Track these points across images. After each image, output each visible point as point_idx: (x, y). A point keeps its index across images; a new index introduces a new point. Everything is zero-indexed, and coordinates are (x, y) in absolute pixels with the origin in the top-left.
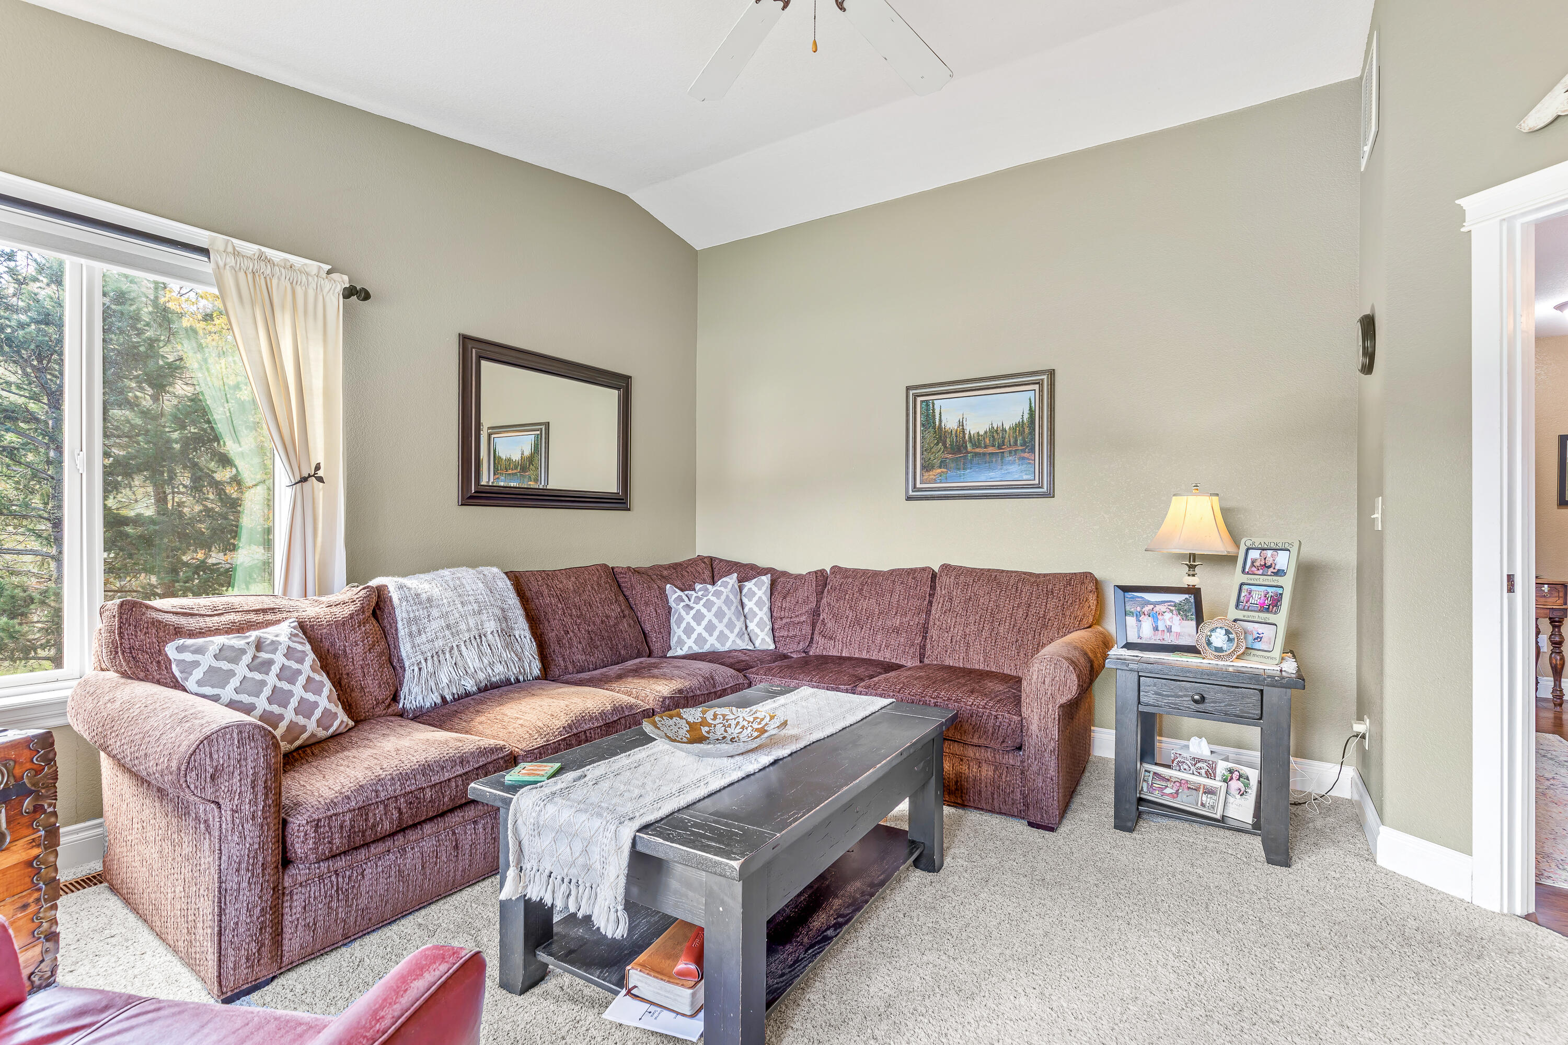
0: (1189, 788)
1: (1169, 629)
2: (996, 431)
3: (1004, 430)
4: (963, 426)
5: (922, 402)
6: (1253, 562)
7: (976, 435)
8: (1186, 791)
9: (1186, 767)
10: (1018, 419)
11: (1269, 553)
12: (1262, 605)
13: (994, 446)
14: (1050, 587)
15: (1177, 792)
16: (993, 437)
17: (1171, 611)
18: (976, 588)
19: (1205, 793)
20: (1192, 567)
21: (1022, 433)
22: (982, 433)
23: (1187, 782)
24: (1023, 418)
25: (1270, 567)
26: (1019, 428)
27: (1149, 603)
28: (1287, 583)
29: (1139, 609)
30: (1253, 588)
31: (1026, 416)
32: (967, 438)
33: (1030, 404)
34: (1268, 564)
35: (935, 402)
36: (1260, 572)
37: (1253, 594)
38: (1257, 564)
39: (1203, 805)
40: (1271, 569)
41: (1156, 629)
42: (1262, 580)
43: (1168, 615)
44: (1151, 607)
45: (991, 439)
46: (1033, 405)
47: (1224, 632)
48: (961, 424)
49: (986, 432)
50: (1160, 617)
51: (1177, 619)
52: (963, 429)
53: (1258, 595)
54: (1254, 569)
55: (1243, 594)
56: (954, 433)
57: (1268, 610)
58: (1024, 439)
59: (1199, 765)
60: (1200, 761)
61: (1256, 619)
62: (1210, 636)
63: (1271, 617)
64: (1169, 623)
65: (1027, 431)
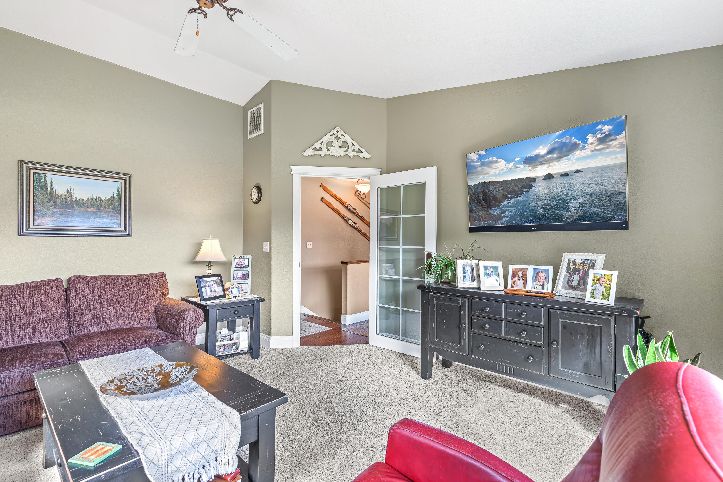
0: (228, 346)
1: (215, 290)
2: (96, 200)
3: (101, 200)
4: (71, 193)
5: (34, 173)
6: (237, 263)
7: (81, 200)
8: (227, 348)
9: (223, 340)
10: (110, 195)
11: (242, 260)
12: (242, 278)
13: (94, 207)
14: (147, 281)
15: (224, 349)
16: (94, 203)
17: (214, 284)
18: (104, 287)
19: (233, 346)
20: (210, 266)
21: (113, 203)
22: (85, 199)
23: (227, 344)
24: (113, 195)
25: (243, 264)
26: (112, 200)
27: (207, 282)
28: (249, 269)
29: (205, 285)
30: (238, 272)
31: (115, 195)
32: (74, 200)
33: (118, 189)
34: (242, 264)
35: (47, 175)
36: (240, 266)
37: (238, 274)
38: (238, 264)
39: (234, 350)
40: (243, 265)
41: (211, 291)
42: (241, 269)
43: (214, 285)
44: (208, 283)
45: (92, 204)
46: (120, 189)
47: (236, 288)
48: (69, 192)
49: (88, 200)
50: (212, 287)
51: (216, 286)
52: (71, 195)
53: (240, 274)
54: (237, 265)
55: (235, 275)
56: (63, 197)
57: (244, 279)
58: (114, 206)
59: (227, 337)
60: (227, 336)
61: (241, 282)
62: (232, 290)
63: (246, 281)
64: (214, 288)
65: (116, 202)
